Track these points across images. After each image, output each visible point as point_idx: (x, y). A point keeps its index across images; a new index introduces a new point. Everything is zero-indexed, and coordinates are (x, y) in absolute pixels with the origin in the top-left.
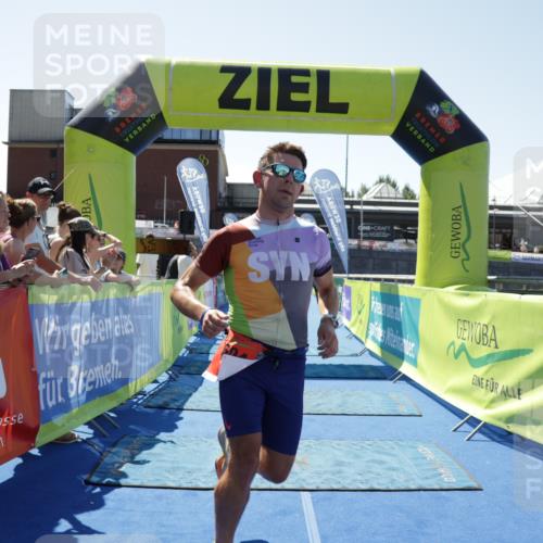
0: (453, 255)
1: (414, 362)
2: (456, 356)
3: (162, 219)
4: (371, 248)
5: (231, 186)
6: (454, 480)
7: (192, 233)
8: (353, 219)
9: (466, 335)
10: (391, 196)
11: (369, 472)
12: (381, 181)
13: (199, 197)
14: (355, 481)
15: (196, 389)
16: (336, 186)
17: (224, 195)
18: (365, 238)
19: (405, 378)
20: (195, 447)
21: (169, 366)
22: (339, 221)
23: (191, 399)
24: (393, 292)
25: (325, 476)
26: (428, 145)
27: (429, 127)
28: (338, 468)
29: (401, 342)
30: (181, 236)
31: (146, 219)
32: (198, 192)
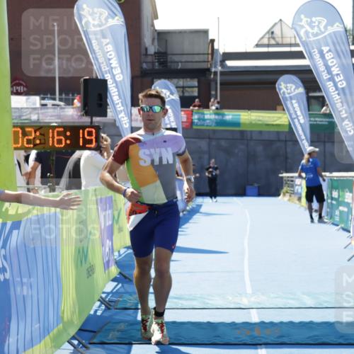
3: (54, 93)
5: (162, 36)
7: (105, 115)
16: (337, 28)
17: (152, 50)
21: (73, 331)
30: (87, 120)
32: (110, 47)
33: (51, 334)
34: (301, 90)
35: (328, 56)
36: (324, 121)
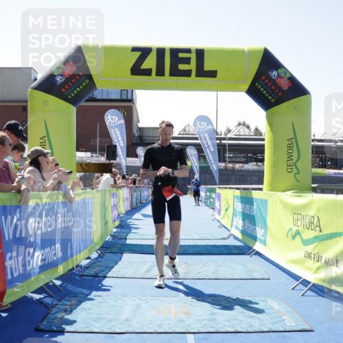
0: (289, 170)
1: (264, 243)
2: (293, 238)
3: (96, 151)
4: (234, 168)
5: (141, 129)
6: (294, 324)
7: (115, 159)
8: (222, 150)
9: (299, 223)
10: (246, 134)
11: (235, 319)
12: (239, 124)
13: (119, 135)
14: (225, 326)
15: (117, 263)
16: (210, 127)
17: (136, 135)
18: (229, 162)
19: (258, 254)
20: (114, 303)
21: (98, 247)
22: (212, 150)
23: (113, 270)
24: (249, 196)
25: (203, 323)
26: (270, 98)
27: (271, 86)
28: (212, 317)
29: (255, 229)
30: (108, 161)
31: (86, 151)
32: (118, 133)
33: (88, 248)
34: (196, 152)
35: (207, 138)
36: (205, 165)
